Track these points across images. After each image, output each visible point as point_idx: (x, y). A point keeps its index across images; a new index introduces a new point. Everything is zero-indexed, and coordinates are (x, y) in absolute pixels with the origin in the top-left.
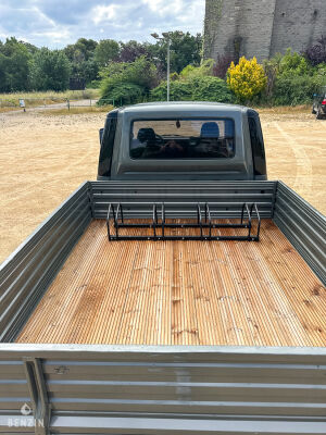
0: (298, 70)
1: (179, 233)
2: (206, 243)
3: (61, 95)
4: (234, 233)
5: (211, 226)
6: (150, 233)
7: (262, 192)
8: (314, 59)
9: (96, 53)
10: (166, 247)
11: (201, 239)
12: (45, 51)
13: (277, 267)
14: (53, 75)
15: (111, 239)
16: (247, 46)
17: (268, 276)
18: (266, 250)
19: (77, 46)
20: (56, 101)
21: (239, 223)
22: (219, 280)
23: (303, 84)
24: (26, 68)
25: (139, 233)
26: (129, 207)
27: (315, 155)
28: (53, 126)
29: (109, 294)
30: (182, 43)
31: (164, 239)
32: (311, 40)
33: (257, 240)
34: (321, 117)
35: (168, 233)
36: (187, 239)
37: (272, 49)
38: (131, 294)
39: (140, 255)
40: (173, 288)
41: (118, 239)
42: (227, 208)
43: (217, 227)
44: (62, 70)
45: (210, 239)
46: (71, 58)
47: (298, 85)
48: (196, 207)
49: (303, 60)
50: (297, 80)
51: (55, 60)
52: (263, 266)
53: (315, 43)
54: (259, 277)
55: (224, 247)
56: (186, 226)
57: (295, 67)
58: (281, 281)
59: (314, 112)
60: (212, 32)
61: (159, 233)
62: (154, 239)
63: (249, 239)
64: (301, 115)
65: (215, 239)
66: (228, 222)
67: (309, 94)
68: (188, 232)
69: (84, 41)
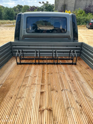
0: (82, 15)
1: (45, 62)
2: (56, 66)
3: (12, 21)
4: (66, 62)
5: (57, 59)
6: (34, 61)
7: (77, 46)
8: (87, 11)
9: (22, 9)
10: (40, 67)
11: (54, 64)
12: (7, 8)
13: (85, 75)
14: (9, 15)
15: (18, 64)
16: (67, 7)
17: (82, 79)
18: (80, 68)
19: (17, 7)
20: (10, 23)
21: (68, 58)
22: (62, 81)
23: (84, 19)
24: (1, 13)
25: (30, 62)
26: (27, 52)
27: (88, 39)
28: (8, 30)
29: (12, 89)
30: (48, 7)
31: (39, 64)
32: (86, 6)
33: (75, 64)
34: (89, 28)
35: (41, 62)
36: (48, 64)
37: (75, 9)
38: (22, 89)
39: (29, 70)
40: (41, 86)
41: (21, 64)
42: (63, 52)
43: (60, 59)
44: (12, 14)
45: (57, 64)
46: (15, 11)
47: (82, 19)
48: (52, 52)
49: (84, 12)
50: (82, 18)
51: (10, 11)
52: (79, 75)
53: (87, 7)
54: (78, 80)
55: (63, 67)
56: (48, 59)
57: (81, 14)
58: (88, 81)
59: (87, 27)
60: (57, 3)
61: (37, 62)
62: (35, 64)
63: (72, 64)
64: (83, 28)
65: (59, 64)
66: (64, 58)
67: (85, 22)
68: (49, 61)
69: (19, 5)
